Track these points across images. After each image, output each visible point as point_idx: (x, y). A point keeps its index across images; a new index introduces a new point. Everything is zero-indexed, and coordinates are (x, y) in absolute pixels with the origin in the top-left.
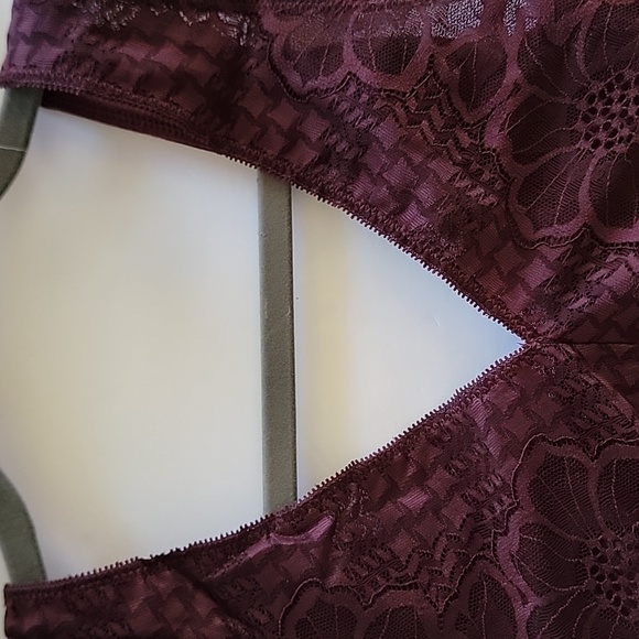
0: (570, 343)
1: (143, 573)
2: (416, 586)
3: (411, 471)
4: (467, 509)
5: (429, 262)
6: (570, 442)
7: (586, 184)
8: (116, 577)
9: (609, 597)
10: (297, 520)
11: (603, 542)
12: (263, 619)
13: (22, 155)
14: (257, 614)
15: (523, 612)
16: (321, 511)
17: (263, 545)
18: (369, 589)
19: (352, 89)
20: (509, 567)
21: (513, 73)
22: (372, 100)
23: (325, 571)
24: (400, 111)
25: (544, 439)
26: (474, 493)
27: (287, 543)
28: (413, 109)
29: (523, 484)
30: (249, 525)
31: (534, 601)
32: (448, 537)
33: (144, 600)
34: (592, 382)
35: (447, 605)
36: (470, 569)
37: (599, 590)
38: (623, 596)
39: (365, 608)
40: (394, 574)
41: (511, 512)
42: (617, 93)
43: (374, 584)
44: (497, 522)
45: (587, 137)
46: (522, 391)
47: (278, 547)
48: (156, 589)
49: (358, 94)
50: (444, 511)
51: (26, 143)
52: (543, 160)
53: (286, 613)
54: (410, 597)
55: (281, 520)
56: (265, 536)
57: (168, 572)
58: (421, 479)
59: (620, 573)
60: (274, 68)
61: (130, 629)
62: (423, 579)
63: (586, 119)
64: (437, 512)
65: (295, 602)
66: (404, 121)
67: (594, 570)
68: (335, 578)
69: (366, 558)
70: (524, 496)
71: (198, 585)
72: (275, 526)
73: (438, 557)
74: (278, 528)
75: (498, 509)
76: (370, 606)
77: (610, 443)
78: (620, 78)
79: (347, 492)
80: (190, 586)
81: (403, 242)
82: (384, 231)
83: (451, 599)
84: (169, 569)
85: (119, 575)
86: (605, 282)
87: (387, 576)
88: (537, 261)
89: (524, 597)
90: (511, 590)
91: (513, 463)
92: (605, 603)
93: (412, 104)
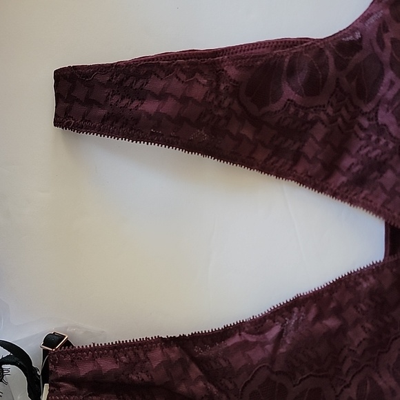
1: (161, 346)
2: (326, 376)
3: (333, 305)
4: (364, 335)
8: (145, 346)
10: (259, 325)
12: (230, 386)
14: (227, 383)
16: (274, 322)
17: (236, 339)
18: (298, 375)
27: (252, 339)
28: (331, 113)
30: (229, 325)
32: (349, 350)
33: (162, 362)
35: (342, 390)
39: (294, 386)
47: (246, 342)
48: (168, 356)
50: (349, 333)
53: (245, 385)
55: (249, 325)
56: (238, 334)
57: (176, 348)
58: (338, 311)
61: (152, 378)
64: (345, 333)
65: (251, 379)
71: (193, 359)
72: (244, 328)
73: (341, 360)
74: (247, 329)
76: (298, 385)
79: (291, 312)
80: (188, 359)
83: (345, 387)
84: (177, 346)
85: (147, 345)
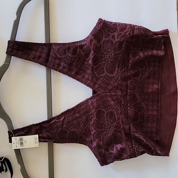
0: (105, 93)
2: (77, 128)
4: (85, 117)
5: (82, 82)
6: (103, 108)
7: (105, 68)
9: (106, 132)
10: (59, 117)
11: (106, 123)
12: (53, 132)
13: (9, 65)
15: (93, 133)
16: (62, 116)
17: (53, 121)
18: (69, 128)
19: (68, 58)
20: (91, 126)
21: (92, 52)
22: (72, 59)
23: (63, 125)
24: (76, 60)
25: (99, 107)
26: (87, 115)
27: (57, 121)
28: (78, 60)
29: (95, 113)
31: (94, 131)
32: (82, 121)
34: (107, 99)
35: (81, 131)
36: (85, 126)
37: (104, 131)
38: (108, 132)
40: (73, 126)
41: (93, 117)
42: (108, 53)
43: (70, 127)
44: (90, 119)
45: (104, 61)
46: (96, 100)
47: (56, 121)
49: (69, 58)
50: (82, 117)
51: (10, 63)
52: (98, 65)
53: (57, 132)
54: (76, 130)
58: (79, 112)
59: (108, 128)
60: (55, 54)
62: (78, 127)
63: (104, 58)
64: (81, 117)
65: (58, 130)
66: (77, 62)
67: (104, 127)
68: (64, 126)
69: (69, 123)
70: (95, 115)
72: (55, 118)
73: (80, 124)
75: (91, 117)
76: (69, 130)
77: (109, 109)
78: (108, 51)
79: (67, 113)
81: (77, 80)
82: (74, 78)
86: (110, 83)
87: (72, 126)
88: (99, 80)
89: (93, 130)
90: (91, 129)
91: (94, 110)
92: (105, 133)
93: (77, 59)
